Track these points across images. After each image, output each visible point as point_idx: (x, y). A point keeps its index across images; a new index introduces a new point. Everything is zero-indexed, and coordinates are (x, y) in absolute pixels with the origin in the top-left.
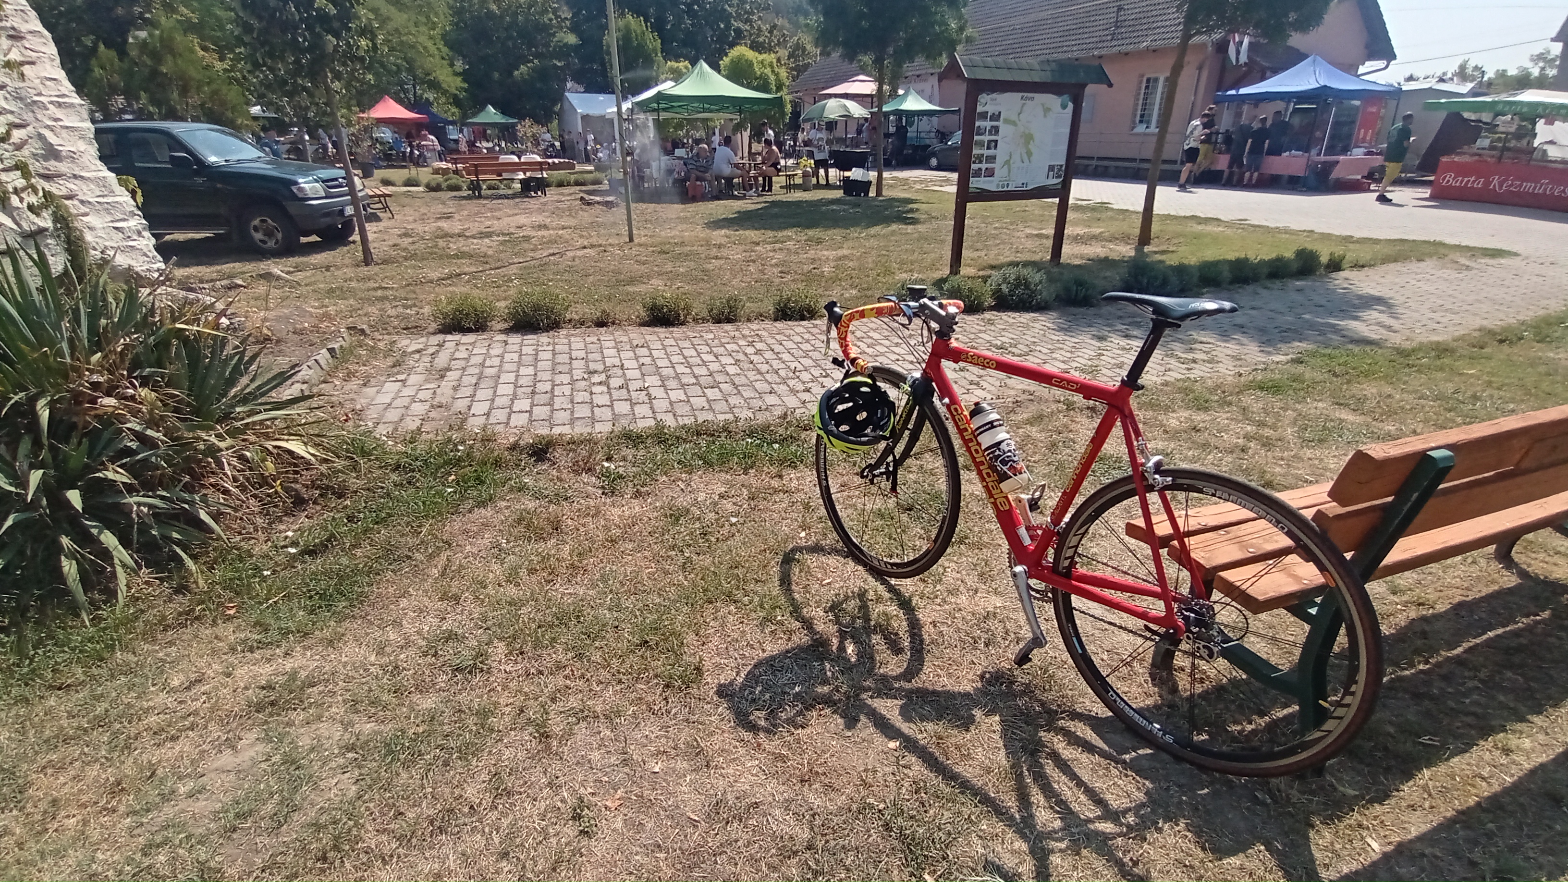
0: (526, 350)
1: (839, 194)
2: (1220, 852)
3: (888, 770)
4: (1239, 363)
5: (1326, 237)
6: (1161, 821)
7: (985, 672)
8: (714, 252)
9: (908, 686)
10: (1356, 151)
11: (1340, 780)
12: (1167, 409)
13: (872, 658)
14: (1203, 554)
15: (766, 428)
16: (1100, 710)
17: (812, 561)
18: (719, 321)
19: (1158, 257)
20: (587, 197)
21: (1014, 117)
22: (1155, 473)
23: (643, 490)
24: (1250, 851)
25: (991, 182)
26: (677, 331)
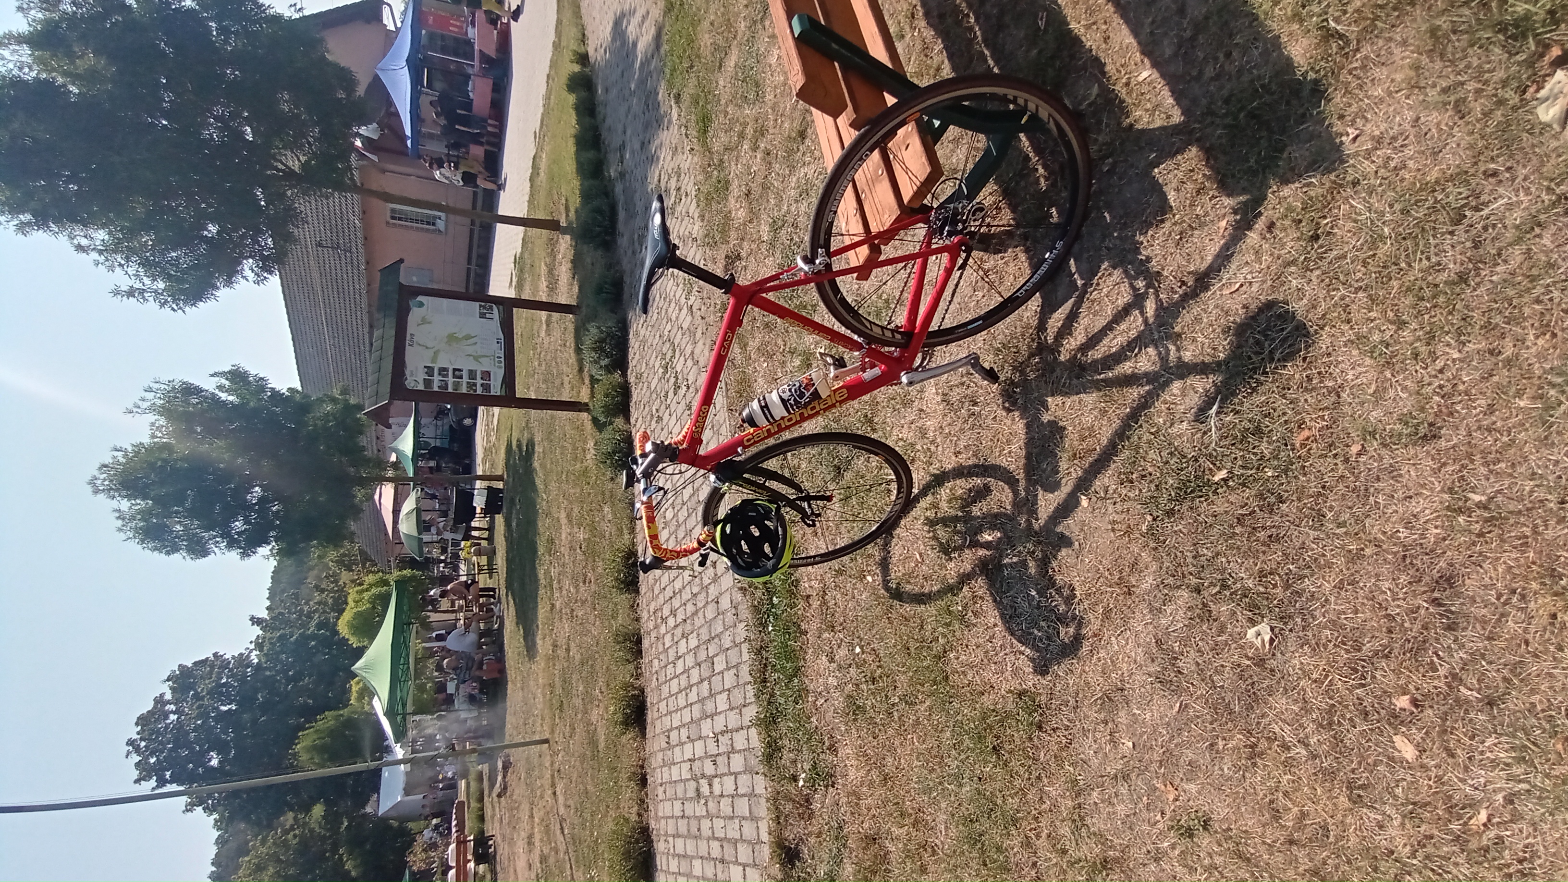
0: (674, 868)
1: (499, 519)
2: (1164, 208)
3: (1111, 508)
4: (679, 150)
5: (553, 64)
6: (1140, 257)
7: (1004, 408)
8: (561, 653)
9: (1022, 484)
10: (470, 35)
11: (1084, 98)
12: (727, 217)
13: (996, 516)
14: (886, 216)
15: (756, 609)
16: (1035, 303)
17: (897, 572)
18: (640, 652)
19: (572, 214)
20: (497, 788)
21: (430, 353)
22: (814, 264)
23: (827, 744)
24: (1160, 181)
25: (495, 373)
26: (651, 698)
